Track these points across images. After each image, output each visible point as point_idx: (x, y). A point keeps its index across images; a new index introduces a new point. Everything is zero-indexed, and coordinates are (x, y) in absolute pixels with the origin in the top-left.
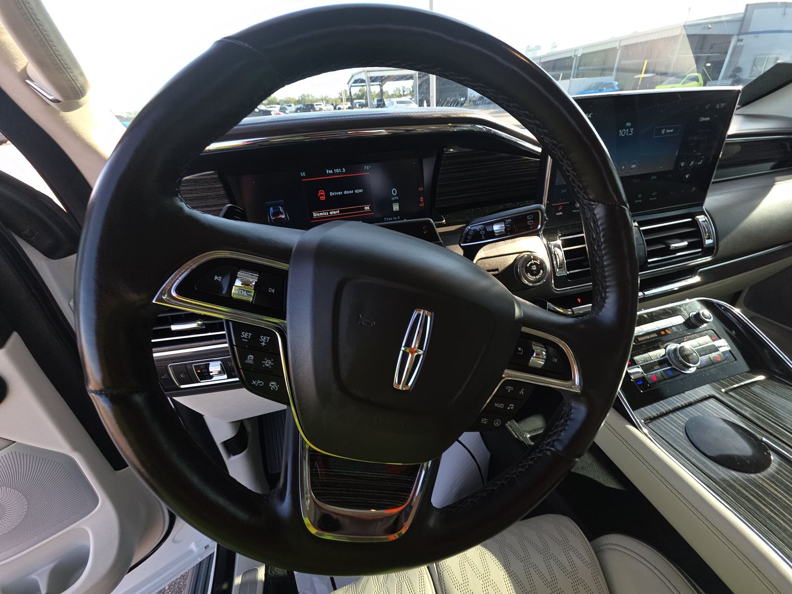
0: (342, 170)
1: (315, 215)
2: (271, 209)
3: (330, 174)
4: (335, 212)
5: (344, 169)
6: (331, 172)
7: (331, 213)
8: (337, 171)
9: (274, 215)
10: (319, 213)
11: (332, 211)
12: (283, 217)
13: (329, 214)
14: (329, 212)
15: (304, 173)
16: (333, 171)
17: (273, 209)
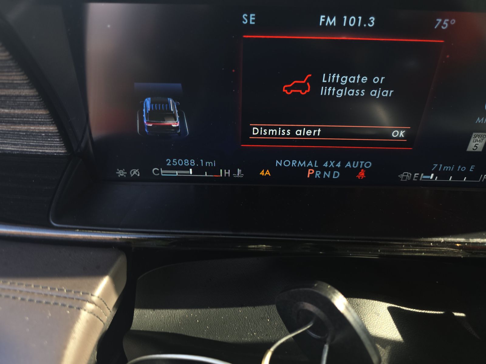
0: (366, 20)
1: (255, 131)
2: (148, 101)
3: (326, 29)
4: (309, 132)
5: (372, 19)
6: (332, 21)
7: (299, 132)
8: (352, 21)
9: (152, 116)
10: (268, 128)
11: (302, 128)
12: (175, 124)
13: (293, 134)
14: (293, 130)
15: (252, 16)
16: (340, 21)
17: (152, 103)
